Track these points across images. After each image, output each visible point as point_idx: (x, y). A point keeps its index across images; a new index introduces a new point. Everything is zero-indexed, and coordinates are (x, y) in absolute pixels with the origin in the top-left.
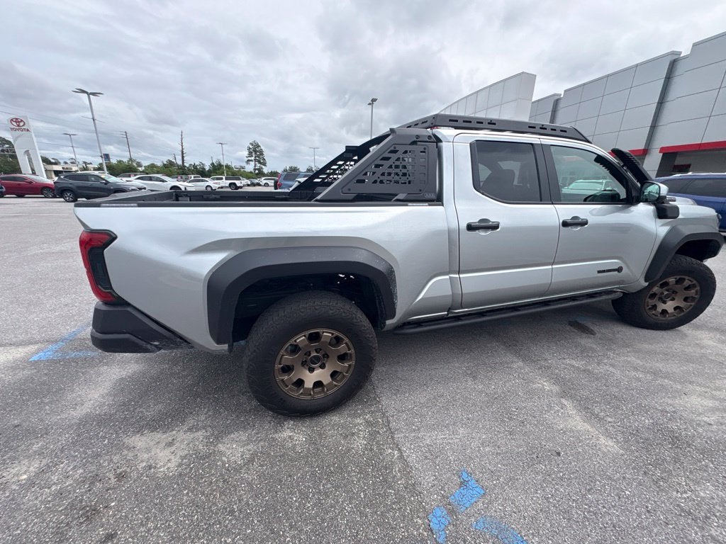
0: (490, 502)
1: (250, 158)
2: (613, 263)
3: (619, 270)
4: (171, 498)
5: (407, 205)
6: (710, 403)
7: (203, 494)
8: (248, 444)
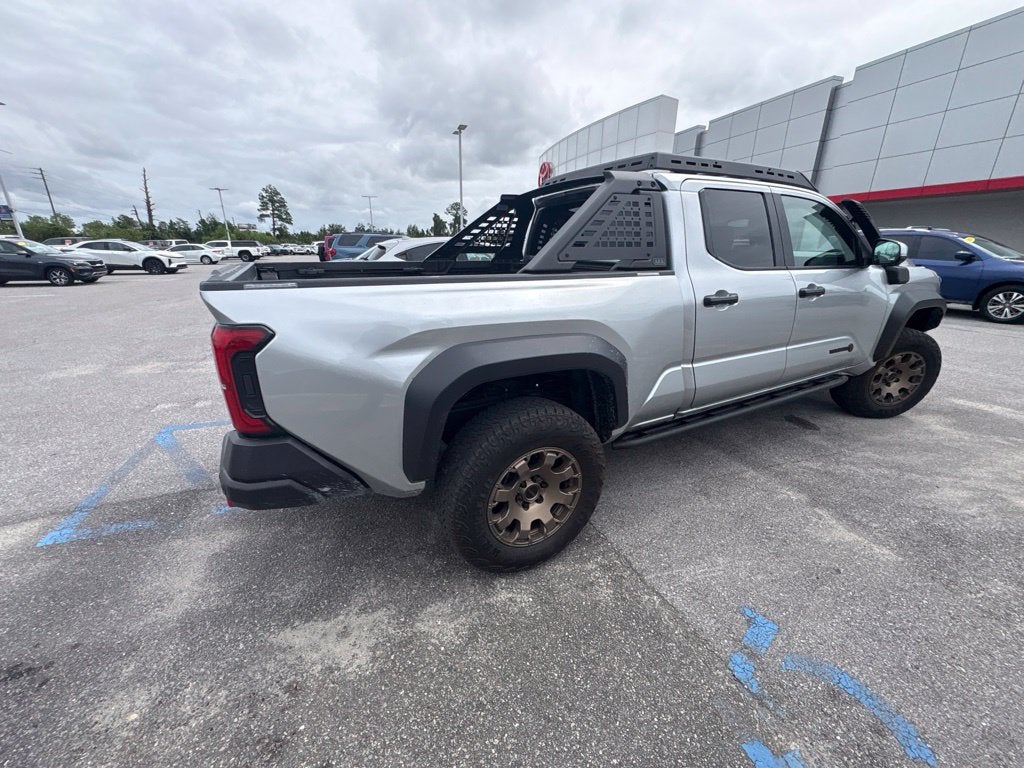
0: (789, 637)
1: (264, 213)
2: (842, 340)
3: (850, 348)
4: (385, 705)
5: (636, 275)
6: (965, 494)
7: (428, 690)
8: (457, 617)
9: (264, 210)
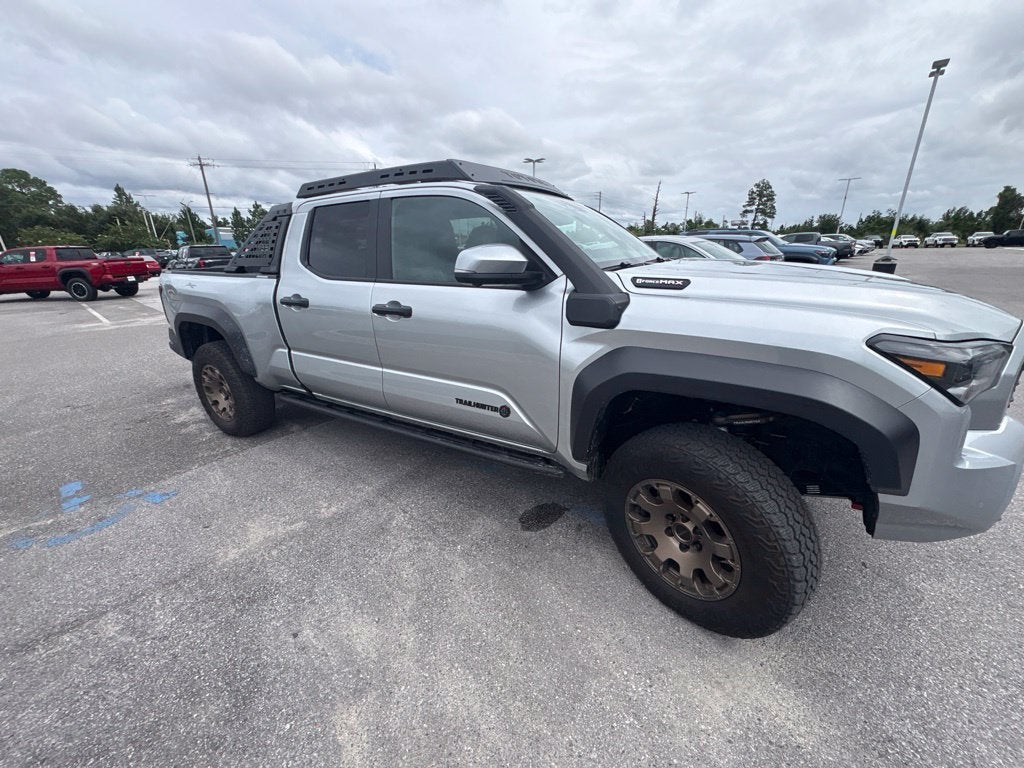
1: (749, 208)
5: (255, 277)
9: (749, 205)
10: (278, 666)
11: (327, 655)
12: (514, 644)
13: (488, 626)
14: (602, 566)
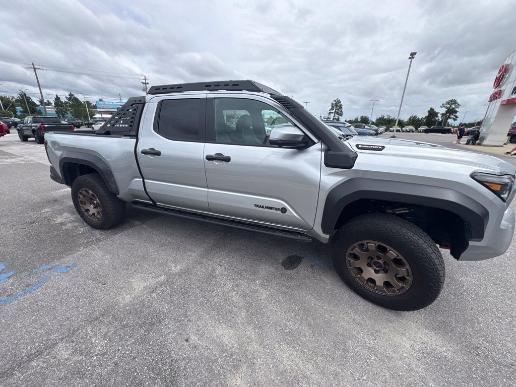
1: (331, 111)
5: (120, 137)
10: (184, 359)
11: (210, 349)
12: (305, 328)
13: (289, 321)
14: (330, 285)
